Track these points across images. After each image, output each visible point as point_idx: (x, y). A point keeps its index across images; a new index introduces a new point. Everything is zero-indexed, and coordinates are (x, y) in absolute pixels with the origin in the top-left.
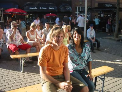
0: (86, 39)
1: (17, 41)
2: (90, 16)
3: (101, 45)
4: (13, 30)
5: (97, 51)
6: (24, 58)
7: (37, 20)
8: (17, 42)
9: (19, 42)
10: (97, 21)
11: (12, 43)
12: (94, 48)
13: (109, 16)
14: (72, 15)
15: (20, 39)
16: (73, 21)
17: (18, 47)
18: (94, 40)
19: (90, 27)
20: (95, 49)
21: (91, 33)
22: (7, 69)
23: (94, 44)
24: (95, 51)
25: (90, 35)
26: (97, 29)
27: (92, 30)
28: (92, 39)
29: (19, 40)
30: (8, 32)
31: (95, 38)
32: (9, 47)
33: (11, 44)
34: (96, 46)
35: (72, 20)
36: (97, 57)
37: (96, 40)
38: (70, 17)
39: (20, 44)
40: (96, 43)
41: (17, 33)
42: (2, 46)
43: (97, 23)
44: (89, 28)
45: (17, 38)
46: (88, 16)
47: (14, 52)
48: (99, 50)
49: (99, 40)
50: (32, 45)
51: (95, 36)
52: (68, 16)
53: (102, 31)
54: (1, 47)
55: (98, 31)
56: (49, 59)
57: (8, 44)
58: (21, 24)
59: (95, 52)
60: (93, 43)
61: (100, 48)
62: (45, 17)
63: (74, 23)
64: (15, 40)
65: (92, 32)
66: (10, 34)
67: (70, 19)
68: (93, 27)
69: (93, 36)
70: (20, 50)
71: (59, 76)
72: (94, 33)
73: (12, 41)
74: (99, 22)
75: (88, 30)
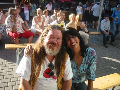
2: (108, 4)
6: (20, 48)
7: (50, 5)
21: (105, 25)
22: (2, 58)
24: (107, 45)
25: (104, 27)
27: (107, 21)
28: (106, 32)
31: (109, 31)
36: (109, 54)
37: (110, 34)
42: (3, 31)
48: (113, 45)
50: (35, 33)
51: (109, 29)
54: (1, 32)
59: (107, 47)
61: (114, 42)
65: (107, 24)
69: (107, 28)
72: (109, 25)
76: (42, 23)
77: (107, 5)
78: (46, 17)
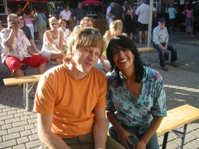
0: (151, 46)
1: (19, 50)
2: (160, 3)
3: (178, 55)
4: (12, 30)
5: (170, 67)
6: (29, 84)
7: (67, 12)
8: (20, 53)
9: (24, 53)
10: (171, 12)
11: (11, 54)
12: (166, 61)
13: (193, 3)
14: (126, 2)
15: (26, 47)
16: (130, 12)
17: (22, 62)
18: (166, 47)
19: (159, 22)
20: (168, 64)
21: (160, 35)
23: (166, 54)
24: (166, 66)
25: (159, 38)
26: (171, 27)
27: (162, 29)
28: (162, 46)
29: (24, 48)
30: (3, 34)
31: (167, 44)
32: (5, 61)
33: (9, 56)
34: (170, 58)
35: (126, 10)
36: (170, 80)
37: (169, 48)
38: (123, 5)
39: (27, 57)
40: (170, 52)
41: (21, 35)
43: (172, 16)
44: (157, 25)
45: (20, 46)
46: (156, 3)
47: (13, 71)
48: (175, 66)
49: (175, 46)
51: (167, 40)
52: (120, 4)
53: (181, 31)
55: (173, 30)
56: (60, 98)
57: (4, 56)
58: (38, 18)
59: (166, 70)
60: (164, 52)
61: (176, 61)
62: (80, 5)
63: (130, 16)
64: (17, 49)
65: (163, 34)
66: (5, 38)
67: (124, 9)
68: (164, 24)
69: (164, 40)
70: (27, 66)
71: (81, 138)
72: (166, 35)
73: (11, 50)
74: (176, 15)
75: (155, 29)
76: (59, 41)
77: (159, 5)
78: (65, 30)
